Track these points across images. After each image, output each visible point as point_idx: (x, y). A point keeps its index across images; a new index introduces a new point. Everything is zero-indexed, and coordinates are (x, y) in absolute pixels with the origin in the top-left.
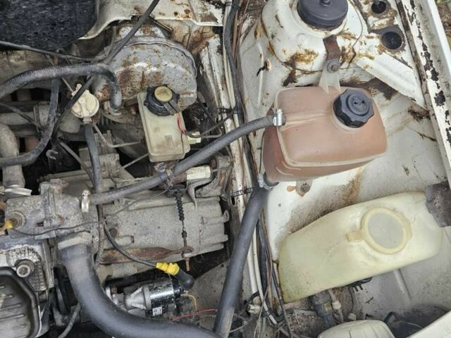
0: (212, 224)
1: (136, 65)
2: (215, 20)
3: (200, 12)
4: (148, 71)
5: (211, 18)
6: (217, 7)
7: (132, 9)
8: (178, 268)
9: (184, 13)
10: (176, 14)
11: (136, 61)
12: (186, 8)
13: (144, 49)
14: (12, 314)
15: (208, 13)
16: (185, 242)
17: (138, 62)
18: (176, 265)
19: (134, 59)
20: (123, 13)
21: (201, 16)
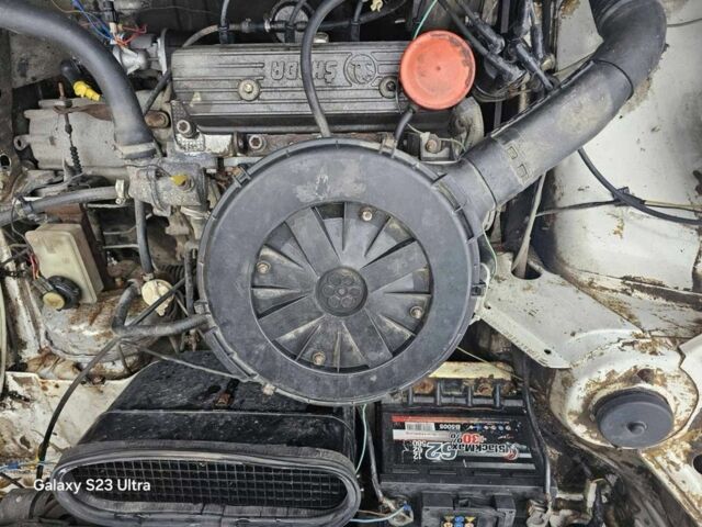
0: (43, 135)
1: (96, 333)
2: (15, 379)
3: (34, 388)
4: (82, 326)
5: (20, 381)
6: (16, 393)
7: (106, 392)
8: (75, 87)
9: (49, 387)
10: (57, 386)
11: (97, 338)
12: (47, 393)
13: (90, 350)
14: (186, 84)
15: (25, 387)
16: (67, 120)
17: (94, 336)
18: (77, 93)
19: (99, 339)
20: (114, 387)
21: (32, 384)
